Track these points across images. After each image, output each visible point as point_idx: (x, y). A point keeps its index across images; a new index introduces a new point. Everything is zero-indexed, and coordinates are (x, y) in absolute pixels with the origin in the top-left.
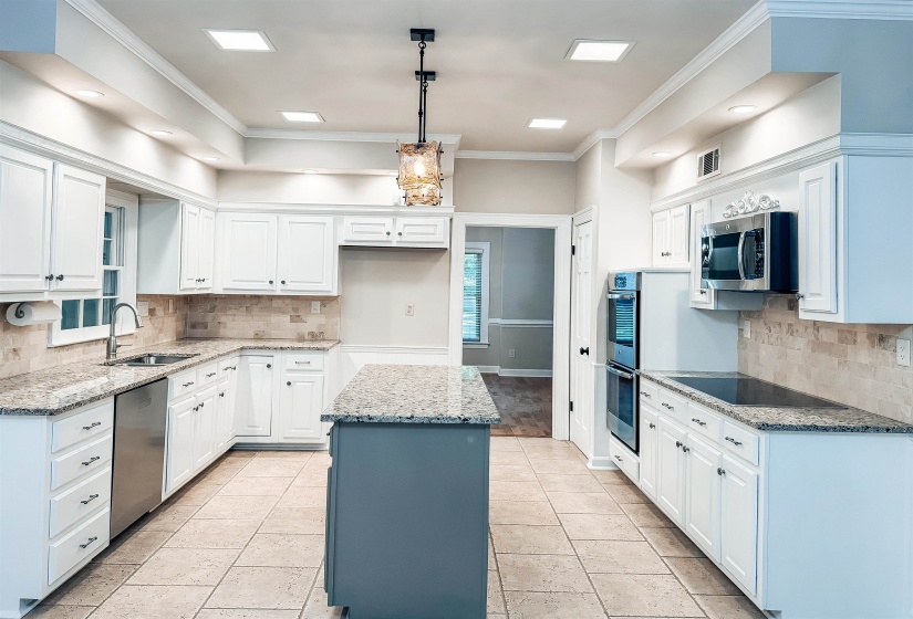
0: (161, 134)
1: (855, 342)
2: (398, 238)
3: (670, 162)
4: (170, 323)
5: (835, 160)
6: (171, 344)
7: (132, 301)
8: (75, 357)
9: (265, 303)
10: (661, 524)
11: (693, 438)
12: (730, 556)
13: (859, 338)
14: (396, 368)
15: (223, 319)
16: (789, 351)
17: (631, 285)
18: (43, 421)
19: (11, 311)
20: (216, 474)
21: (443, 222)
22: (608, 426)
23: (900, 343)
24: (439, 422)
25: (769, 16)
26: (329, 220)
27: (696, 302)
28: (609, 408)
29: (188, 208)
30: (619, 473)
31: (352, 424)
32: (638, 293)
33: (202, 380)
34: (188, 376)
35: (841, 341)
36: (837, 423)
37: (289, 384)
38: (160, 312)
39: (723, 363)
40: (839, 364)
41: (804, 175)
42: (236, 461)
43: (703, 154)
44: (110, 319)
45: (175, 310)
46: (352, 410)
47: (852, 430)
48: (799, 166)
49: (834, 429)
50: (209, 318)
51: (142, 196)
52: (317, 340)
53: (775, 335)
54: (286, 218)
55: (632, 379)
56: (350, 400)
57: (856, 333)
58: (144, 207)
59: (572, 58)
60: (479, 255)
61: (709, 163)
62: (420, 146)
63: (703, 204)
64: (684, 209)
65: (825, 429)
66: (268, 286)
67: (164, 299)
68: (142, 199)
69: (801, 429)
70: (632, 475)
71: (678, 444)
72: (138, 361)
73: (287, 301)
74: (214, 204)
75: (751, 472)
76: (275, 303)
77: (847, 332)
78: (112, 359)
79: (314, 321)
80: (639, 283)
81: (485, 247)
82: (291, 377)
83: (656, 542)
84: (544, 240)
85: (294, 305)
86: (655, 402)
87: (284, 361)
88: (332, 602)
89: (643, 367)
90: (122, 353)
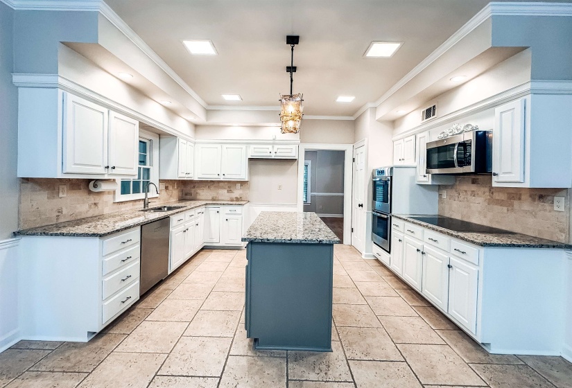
0: (167, 103)
1: (520, 199)
2: (275, 154)
3: (403, 117)
4: (175, 193)
5: (525, 97)
6: (175, 202)
7: (157, 183)
8: (129, 207)
9: (216, 185)
10: (405, 287)
11: (429, 249)
12: (455, 310)
13: (523, 197)
14: (276, 213)
15: (199, 191)
16: (471, 204)
17: (387, 174)
18: (97, 239)
19: (91, 184)
20: (195, 261)
21: (295, 147)
22: (372, 239)
23: (556, 198)
24: (306, 242)
25: (491, 15)
26: (244, 147)
27: (420, 181)
28: (373, 231)
29: (181, 140)
30: (377, 260)
31: (258, 243)
32: (391, 177)
33: (187, 218)
34: (180, 216)
36: (523, 243)
37: (227, 220)
38: (170, 188)
40: (508, 210)
42: (205, 254)
43: (425, 109)
44: (146, 190)
45: (178, 187)
49: (524, 246)
50: (193, 190)
51: (161, 135)
52: (239, 201)
53: (462, 197)
54: (225, 146)
55: (387, 219)
56: (256, 229)
57: (521, 194)
58: (161, 140)
59: (367, 55)
60: (306, 166)
61: (429, 113)
63: (425, 134)
64: (413, 138)
65: (519, 246)
66: (217, 176)
67: (172, 182)
69: (506, 246)
70: (385, 262)
71: (418, 250)
72: (160, 209)
73: (226, 183)
74: (193, 140)
75: (474, 269)
76: (221, 184)
78: (146, 208)
79: (237, 192)
80: (392, 173)
81: (309, 162)
82: (228, 217)
83: (405, 297)
84: (338, 157)
85: (229, 185)
86: (398, 230)
87: (225, 210)
88: (249, 336)
89: (393, 213)
90: (151, 206)
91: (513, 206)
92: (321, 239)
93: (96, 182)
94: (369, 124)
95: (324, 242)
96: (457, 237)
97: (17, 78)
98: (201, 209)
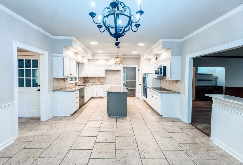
0: (82, 55)
3: (151, 58)
4: (82, 81)
5: (171, 59)
6: (83, 83)
7: (78, 78)
8: (72, 85)
9: (95, 78)
11: (153, 95)
12: (157, 109)
15: (89, 80)
16: (166, 84)
17: (146, 75)
18: (72, 92)
19: (65, 79)
20: (90, 101)
21: (120, 66)
22: (143, 95)
23: (178, 82)
24: (121, 92)
25: (162, 41)
26: (104, 66)
27: (155, 77)
29: (85, 65)
30: (144, 101)
33: (88, 88)
34: (86, 88)
35: (172, 82)
37: (99, 89)
38: (81, 79)
39: (158, 86)
41: (167, 61)
42: (92, 100)
43: (155, 57)
44: (75, 80)
45: (83, 79)
46: (110, 91)
48: (167, 60)
50: (87, 80)
51: (79, 63)
52: (102, 83)
53: (164, 82)
54: (98, 66)
55: (146, 88)
58: (79, 65)
59: (138, 45)
60: (125, 71)
62: (118, 57)
63: (156, 64)
64: (153, 65)
70: (146, 101)
71: (151, 96)
72: (80, 86)
74: (88, 64)
75: (160, 98)
76: (97, 78)
77: (173, 81)
78: (76, 85)
79: (102, 80)
80: (147, 75)
81: (126, 69)
83: (148, 108)
84: (134, 69)
85: (99, 78)
86: (149, 91)
87: (98, 86)
88: (108, 114)
89: (148, 86)
90: (78, 85)
94: (142, 59)
95: (125, 92)
97: (53, 55)
98: (91, 86)
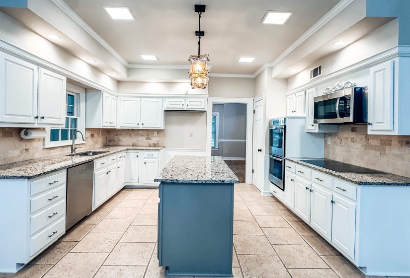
0: (92, 62)
1: (390, 145)
2: (187, 107)
4: (100, 140)
5: (394, 59)
6: (101, 147)
7: (83, 132)
8: (57, 152)
9: (136, 132)
10: (296, 220)
11: (316, 186)
12: (337, 239)
13: (393, 143)
14: (187, 157)
15: (121, 138)
16: (352, 149)
17: (281, 123)
18: (25, 181)
19: (23, 132)
20: (117, 199)
21: (204, 101)
22: (269, 179)
24: (210, 182)
26: (160, 100)
27: (309, 130)
28: (270, 172)
29: (105, 94)
31: (169, 183)
32: (285, 126)
33: (110, 161)
34: (103, 160)
35: (382, 144)
36: (393, 182)
37: (145, 163)
38: (96, 135)
40: (381, 154)
42: (126, 193)
43: (313, 69)
44: (74, 137)
45: (102, 135)
47: (402, 185)
49: (393, 184)
50: (116, 138)
51: (87, 89)
52: (156, 146)
53: (344, 143)
54: (144, 99)
55: (282, 161)
56: (168, 172)
57: (391, 141)
58: (88, 94)
59: (264, 23)
60: (215, 116)
61: (316, 72)
63: (313, 90)
64: (303, 93)
65: (389, 184)
66: (137, 126)
67: (97, 130)
68: (87, 91)
69: (378, 184)
70: (280, 198)
71: (307, 188)
72: (86, 154)
73: (145, 132)
74: (117, 94)
75: (353, 204)
76: (140, 132)
77: (385, 141)
78: (74, 153)
79: (155, 139)
80: (285, 122)
81: (217, 113)
82: (146, 160)
83: (296, 228)
85: (148, 133)
86: (291, 169)
87: (143, 154)
88: (161, 265)
89: (287, 156)
90: (77, 151)
91: (385, 151)
92: (223, 179)
93: (27, 131)
95: (226, 182)
96: (339, 177)
98: (124, 154)
